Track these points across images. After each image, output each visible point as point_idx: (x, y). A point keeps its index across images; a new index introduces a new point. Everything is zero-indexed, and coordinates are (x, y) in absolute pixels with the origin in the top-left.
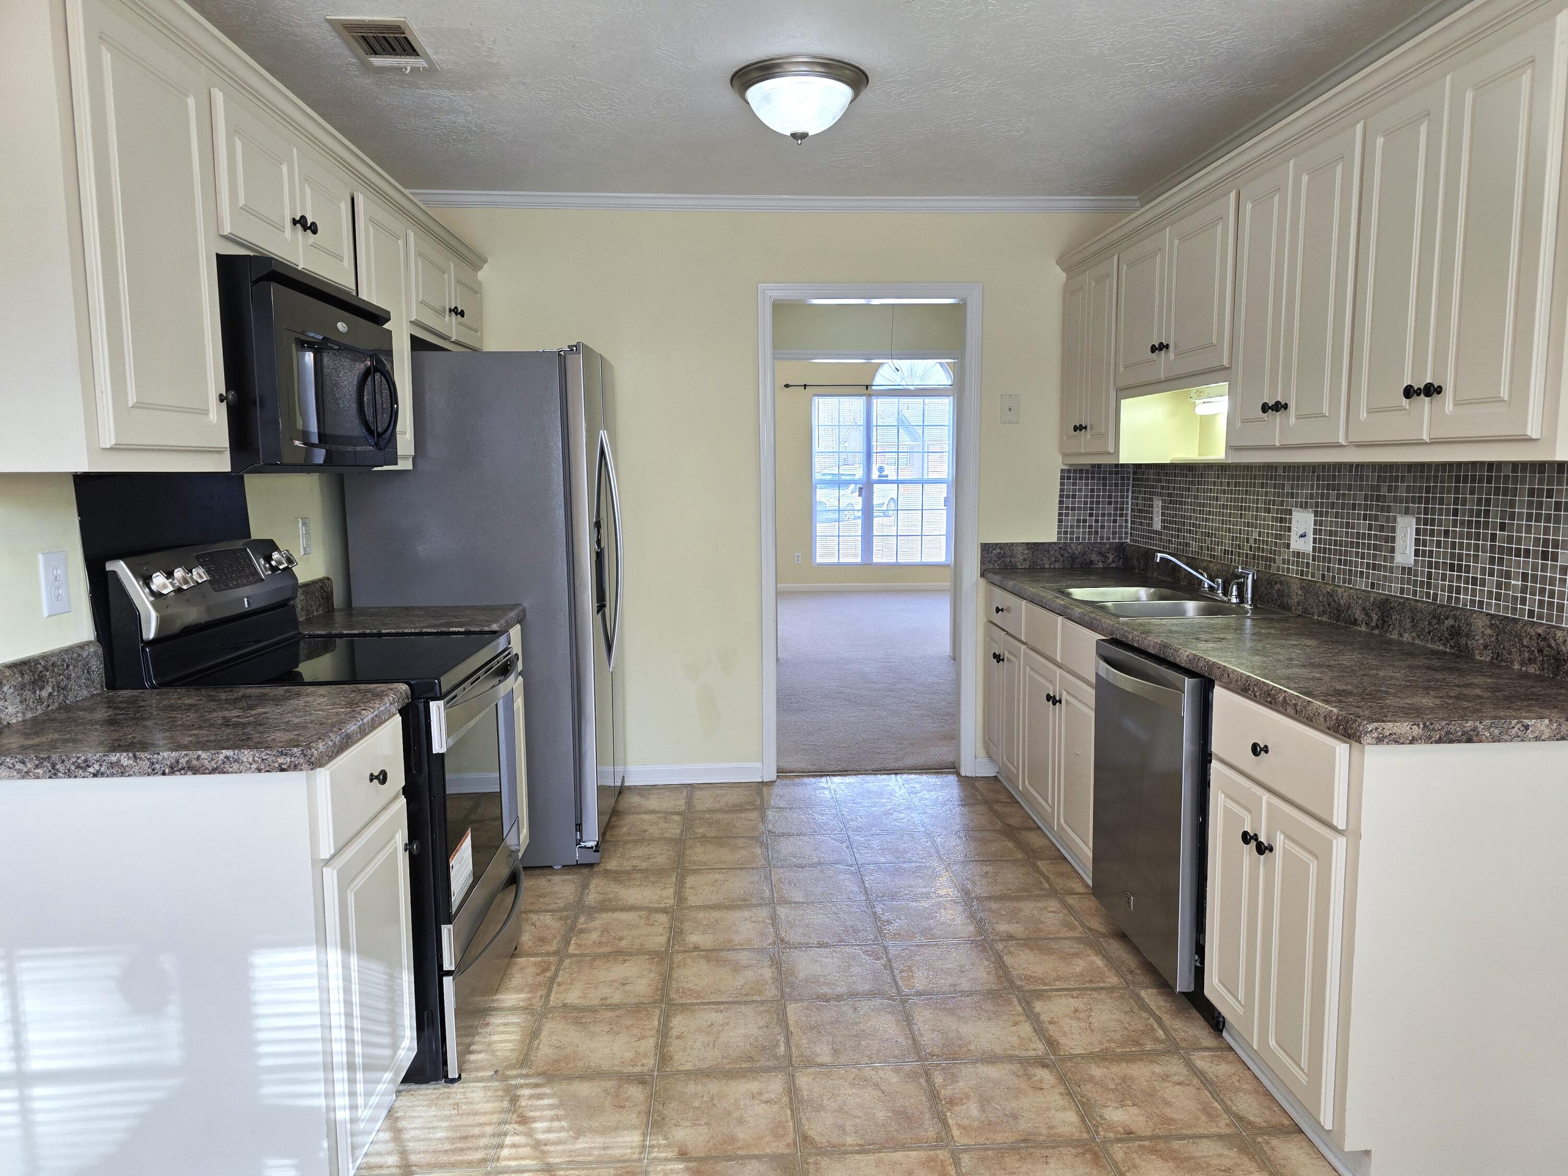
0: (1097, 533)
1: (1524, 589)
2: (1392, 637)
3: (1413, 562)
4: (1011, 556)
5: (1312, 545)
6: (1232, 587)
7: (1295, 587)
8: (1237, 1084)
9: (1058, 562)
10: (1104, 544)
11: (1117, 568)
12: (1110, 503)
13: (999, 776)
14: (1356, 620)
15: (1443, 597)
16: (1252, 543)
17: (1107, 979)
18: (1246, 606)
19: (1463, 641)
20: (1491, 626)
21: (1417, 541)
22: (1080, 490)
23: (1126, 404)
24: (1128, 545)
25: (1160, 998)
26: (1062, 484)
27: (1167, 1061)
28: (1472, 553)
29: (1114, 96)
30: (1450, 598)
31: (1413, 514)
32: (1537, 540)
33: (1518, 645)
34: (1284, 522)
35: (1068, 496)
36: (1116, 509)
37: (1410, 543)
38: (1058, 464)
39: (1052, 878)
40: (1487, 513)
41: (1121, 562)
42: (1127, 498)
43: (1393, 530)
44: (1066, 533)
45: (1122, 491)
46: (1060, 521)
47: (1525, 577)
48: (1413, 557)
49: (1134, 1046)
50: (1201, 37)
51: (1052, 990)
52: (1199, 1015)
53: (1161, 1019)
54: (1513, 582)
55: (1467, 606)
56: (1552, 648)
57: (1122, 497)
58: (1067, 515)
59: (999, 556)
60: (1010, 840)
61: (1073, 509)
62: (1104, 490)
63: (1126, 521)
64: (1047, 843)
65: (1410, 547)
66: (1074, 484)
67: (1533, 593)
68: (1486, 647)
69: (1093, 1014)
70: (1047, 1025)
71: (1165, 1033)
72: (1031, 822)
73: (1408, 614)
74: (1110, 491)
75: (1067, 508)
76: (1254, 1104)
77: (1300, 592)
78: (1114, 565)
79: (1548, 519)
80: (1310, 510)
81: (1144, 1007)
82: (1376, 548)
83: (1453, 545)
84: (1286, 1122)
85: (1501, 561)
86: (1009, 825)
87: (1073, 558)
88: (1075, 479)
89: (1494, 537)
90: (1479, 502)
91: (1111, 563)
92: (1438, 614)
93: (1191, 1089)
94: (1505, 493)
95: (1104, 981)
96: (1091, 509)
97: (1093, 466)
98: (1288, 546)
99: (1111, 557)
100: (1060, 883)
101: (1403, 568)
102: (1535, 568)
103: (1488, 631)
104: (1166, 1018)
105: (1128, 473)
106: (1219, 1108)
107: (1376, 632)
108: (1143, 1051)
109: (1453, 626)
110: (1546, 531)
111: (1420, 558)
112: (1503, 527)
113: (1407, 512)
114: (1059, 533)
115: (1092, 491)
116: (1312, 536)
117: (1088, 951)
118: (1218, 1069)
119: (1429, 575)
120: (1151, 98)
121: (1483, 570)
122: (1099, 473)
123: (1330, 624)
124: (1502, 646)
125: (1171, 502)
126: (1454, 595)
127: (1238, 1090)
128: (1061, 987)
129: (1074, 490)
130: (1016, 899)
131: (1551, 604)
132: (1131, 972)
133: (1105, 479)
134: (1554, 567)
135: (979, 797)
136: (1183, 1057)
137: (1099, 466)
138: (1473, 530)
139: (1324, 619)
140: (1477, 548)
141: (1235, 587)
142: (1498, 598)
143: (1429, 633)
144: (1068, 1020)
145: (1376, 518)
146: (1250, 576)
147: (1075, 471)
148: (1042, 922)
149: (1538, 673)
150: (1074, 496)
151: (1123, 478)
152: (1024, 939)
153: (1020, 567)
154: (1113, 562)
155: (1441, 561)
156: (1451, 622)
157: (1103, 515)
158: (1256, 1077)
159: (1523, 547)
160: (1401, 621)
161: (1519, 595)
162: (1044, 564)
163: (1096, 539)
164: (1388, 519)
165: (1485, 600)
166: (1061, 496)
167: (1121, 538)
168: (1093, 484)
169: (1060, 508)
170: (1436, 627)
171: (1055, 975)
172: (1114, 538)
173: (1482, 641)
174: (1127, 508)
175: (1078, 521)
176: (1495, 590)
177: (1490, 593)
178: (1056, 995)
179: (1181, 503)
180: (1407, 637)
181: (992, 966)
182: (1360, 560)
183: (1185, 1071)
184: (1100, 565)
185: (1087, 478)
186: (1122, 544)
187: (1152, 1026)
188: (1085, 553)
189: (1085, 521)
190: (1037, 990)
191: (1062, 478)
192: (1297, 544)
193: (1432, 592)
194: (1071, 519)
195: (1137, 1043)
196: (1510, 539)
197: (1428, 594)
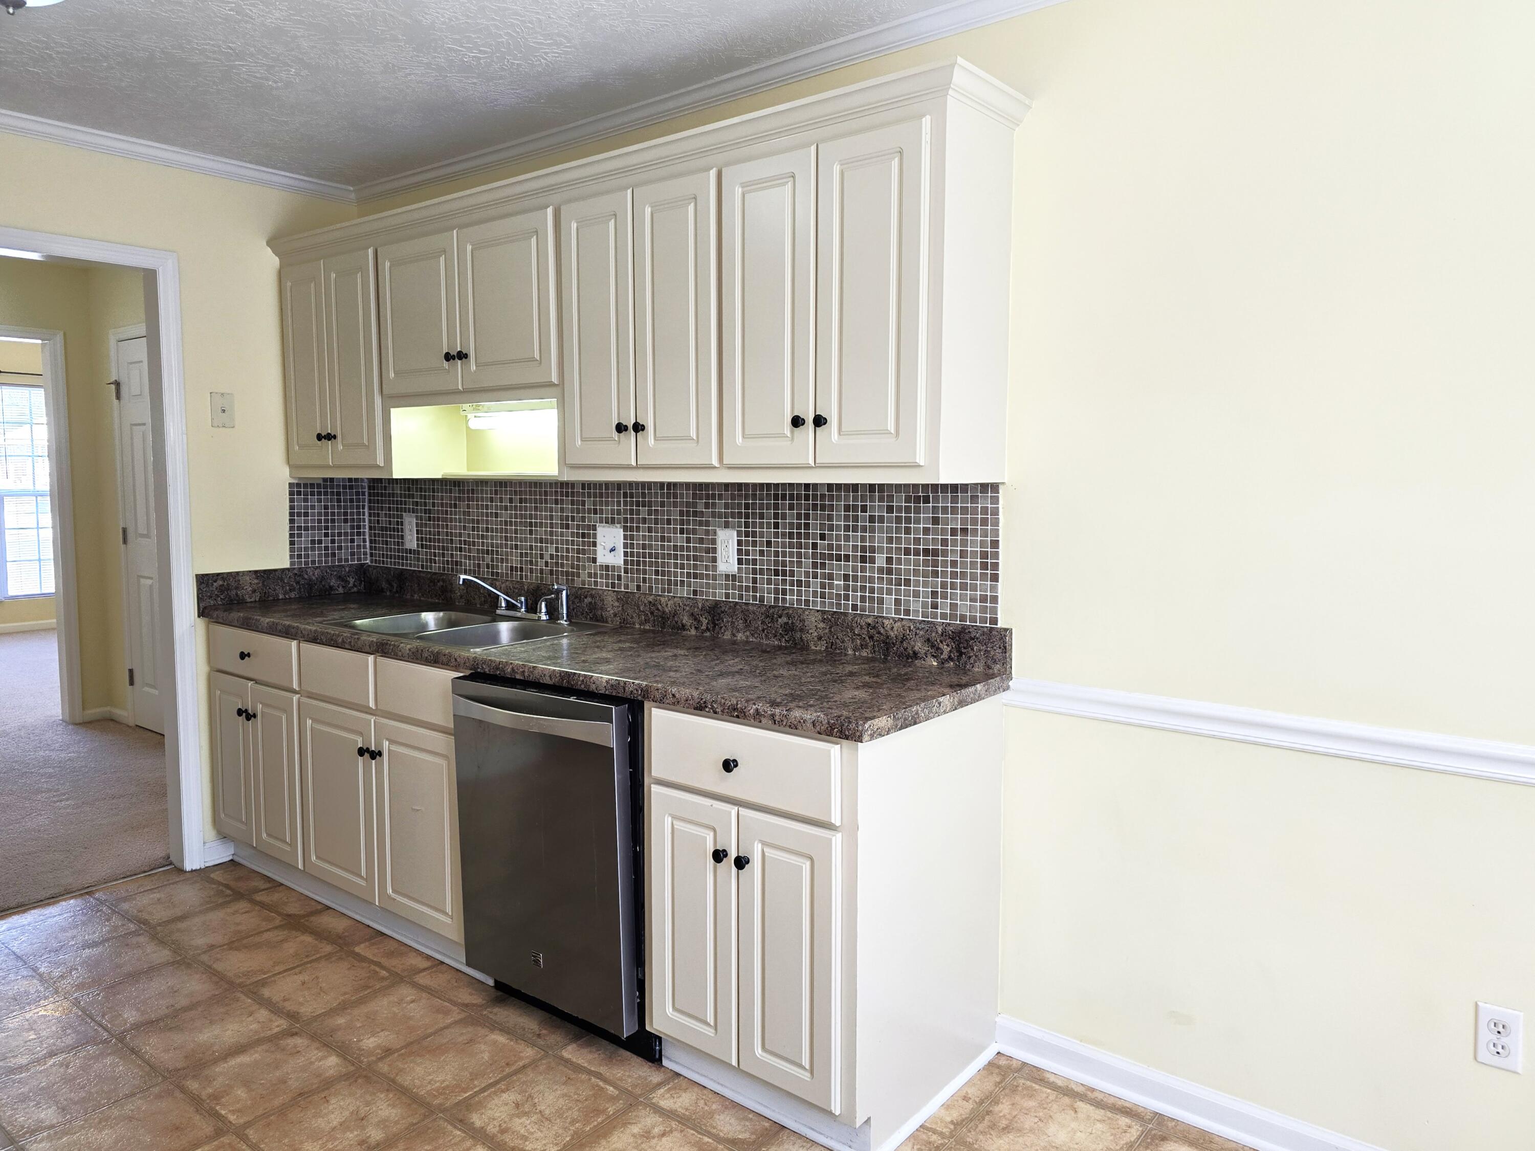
0: (334, 555)
1: (846, 588)
2: (725, 637)
3: (736, 570)
4: (237, 588)
5: (622, 558)
6: (541, 604)
7: (610, 599)
8: (706, 1108)
9: (294, 590)
10: (343, 566)
11: (358, 592)
12: (346, 521)
13: (237, 859)
14: (683, 626)
15: (769, 599)
16: (547, 558)
17: (521, 1054)
18: (561, 622)
19: (798, 635)
20: (824, 620)
21: (739, 552)
22: (313, 507)
23: (396, 414)
24: (369, 566)
25: (585, 1051)
26: (292, 500)
27: (636, 1116)
28: (795, 559)
29: (410, 74)
30: (776, 599)
31: (733, 528)
32: (855, 548)
33: (850, 634)
34: (588, 538)
35: (299, 515)
36: (352, 527)
37: (733, 554)
38: (283, 476)
39: (384, 961)
40: (807, 526)
41: (363, 586)
42: (364, 515)
43: (714, 542)
44: (299, 556)
45: (358, 507)
46: (292, 543)
47: (846, 578)
48: (736, 566)
49: (598, 1115)
50: (534, 43)
51: (476, 1094)
52: (629, 1053)
53: (601, 1074)
54: (836, 582)
55: (794, 604)
56: (881, 634)
57: (358, 514)
58: (300, 536)
59: (222, 589)
60: (303, 933)
61: (306, 529)
62: (339, 507)
63: (364, 541)
64: (349, 922)
65: (733, 557)
66: (306, 500)
67: (855, 590)
68: (820, 638)
69: (536, 1100)
70: (500, 1137)
71: (614, 1087)
72: (314, 903)
73: (740, 616)
74: (345, 507)
75: (299, 528)
76: (733, 1121)
77: (616, 604)
78: (355, 589)
79: (864, 529)
80: (618, 525)
81: (578, 1069)
82: (695, 558)
83: (777, 554)
84: (767, 1124)
85: (823, 565)
86: (289, 916)
87: (310, 584)
88: (306, 494)
89: (815, 546)
90: (799, 516)
91: (352, 587)
92: (771, 614)
93: (676, 1134)
94: (823, 508)
95: (521, 1058)
96: (327, 528)
97: (325, 480)
98: (594, 560)
99: (352, 581)
100: (396, 964)
101: (727, 576)
102: (855, 569)
103: (822, 625)
104: (603, 1070)
105: (363, 487)
106: (710, 1140)
107: (708, 634)
108: (609, 1117)
109: (786, 624)
110: (863, 539)
111: (744, 566)
112: (823, 537)
113: (727, 525)
114: (292, 557)
115: (326, 507)
116: (622, 550)
117: (482, 1031)
118: (682, 1101)
119: (755, 581)
120: (444, 89)
121: (807, 574)
122: (332, 487)
123: (653, 632)
124: (835, 637)
125: (428, 517)
126: (780, 596)
127: (711, 1114)
128: (483, 1086)
129: (306, 507)
130: (361, 1001)
131: (872, 599)
132: (539, 1036)
133: (338, 494)
134: (872, 570)
135: (229, 892)
136: (646, 1106)
137: (332, 480)
138: (795, 540)
139: (648, 628)
140: (799, 555)
141: (543, 604)
142: (823, 596)
143: (763, 630)
144: (517, 1121)
145: (694, 532)
146: (564, 593)
147: (305, 485)
148: (410, 1018)
149: (870, 655)
150: (306, 514)
151: (358, 494)
152: (405, 1047)
153: (249, 600)
154: (354, 585)
155: (765, 567)
156: (784, 619)
157: (340, 534)
158: (715, 1093)
159: (842, 553)
160: (733, 623)
161: (842, 593)
162: (277, 595)
163: (333, 561)
164: (707, 532)
165: (811, 599)
166: (291, 514)
167: (359, 559)
168: (326, 500)
169: (291, 528)
170: (769, 625)
171: (466, 1073)
172: (353, 560)
173: (816, 634)
174: (364, 526)
175: (313, 542)
176: (819, 590)
177: (815, 593)
178: (485, 1098)
179: (445, 520)
180: (740, 636)
181: (391, 1095)
182: (679, 570)
183: (658, 1119)
184: (341, 590)
185: (319, 493)
186: (362, 565)
187: (597, 1086)
188: (323, 578)
189: (320, 542)
190: (460, 1101)
191: (291, 493)
192: (604, 557)
193: (758, 595)
194: (304, 541)
195: (598, 1112)
196: (830, 547)
197: (755, 598)
